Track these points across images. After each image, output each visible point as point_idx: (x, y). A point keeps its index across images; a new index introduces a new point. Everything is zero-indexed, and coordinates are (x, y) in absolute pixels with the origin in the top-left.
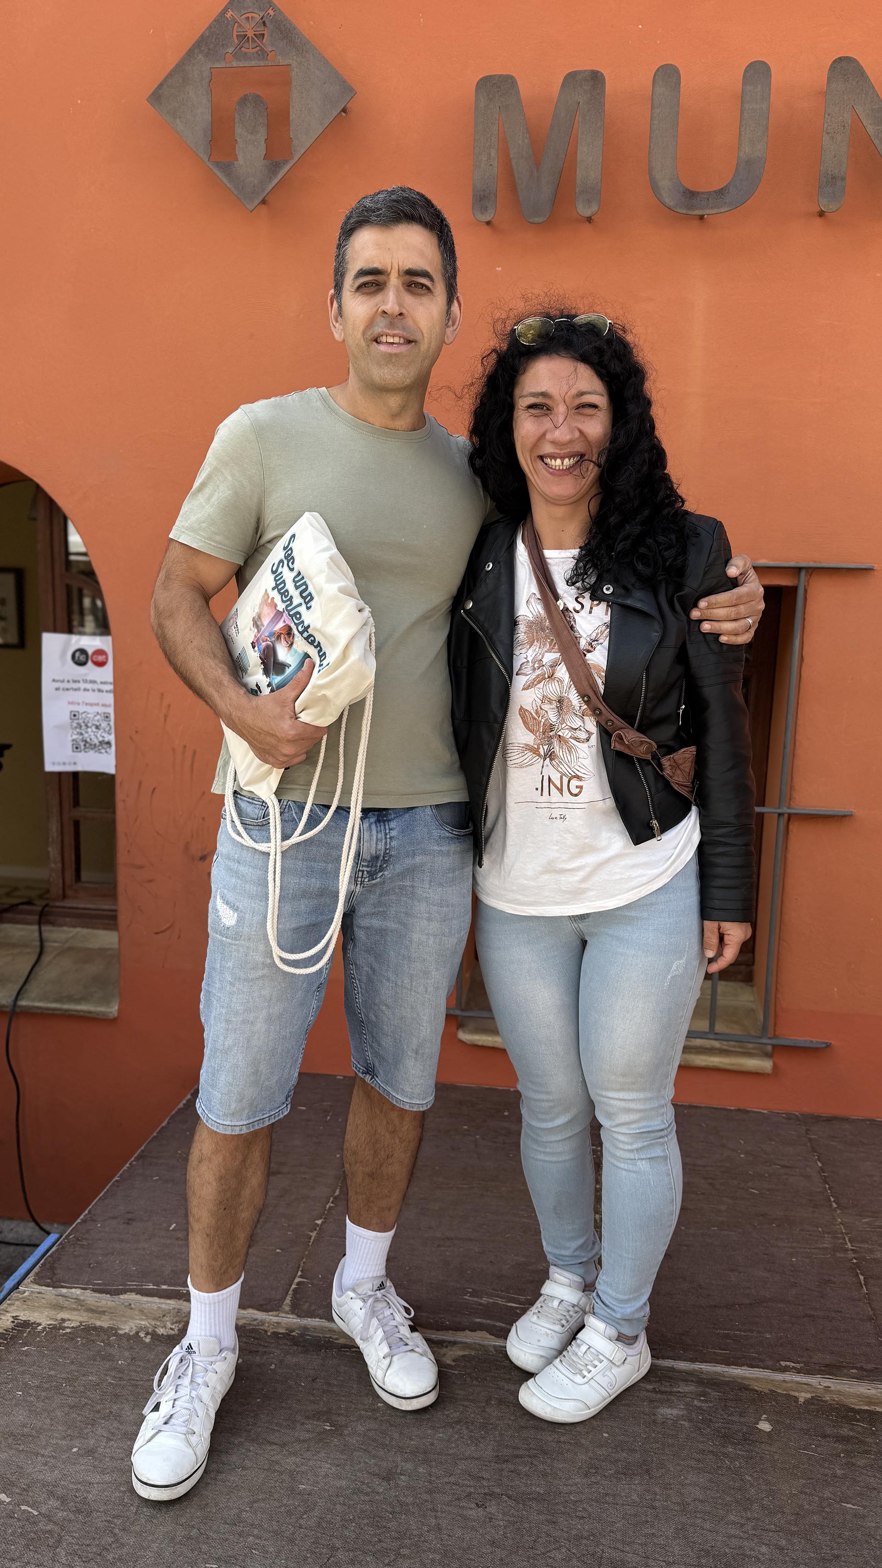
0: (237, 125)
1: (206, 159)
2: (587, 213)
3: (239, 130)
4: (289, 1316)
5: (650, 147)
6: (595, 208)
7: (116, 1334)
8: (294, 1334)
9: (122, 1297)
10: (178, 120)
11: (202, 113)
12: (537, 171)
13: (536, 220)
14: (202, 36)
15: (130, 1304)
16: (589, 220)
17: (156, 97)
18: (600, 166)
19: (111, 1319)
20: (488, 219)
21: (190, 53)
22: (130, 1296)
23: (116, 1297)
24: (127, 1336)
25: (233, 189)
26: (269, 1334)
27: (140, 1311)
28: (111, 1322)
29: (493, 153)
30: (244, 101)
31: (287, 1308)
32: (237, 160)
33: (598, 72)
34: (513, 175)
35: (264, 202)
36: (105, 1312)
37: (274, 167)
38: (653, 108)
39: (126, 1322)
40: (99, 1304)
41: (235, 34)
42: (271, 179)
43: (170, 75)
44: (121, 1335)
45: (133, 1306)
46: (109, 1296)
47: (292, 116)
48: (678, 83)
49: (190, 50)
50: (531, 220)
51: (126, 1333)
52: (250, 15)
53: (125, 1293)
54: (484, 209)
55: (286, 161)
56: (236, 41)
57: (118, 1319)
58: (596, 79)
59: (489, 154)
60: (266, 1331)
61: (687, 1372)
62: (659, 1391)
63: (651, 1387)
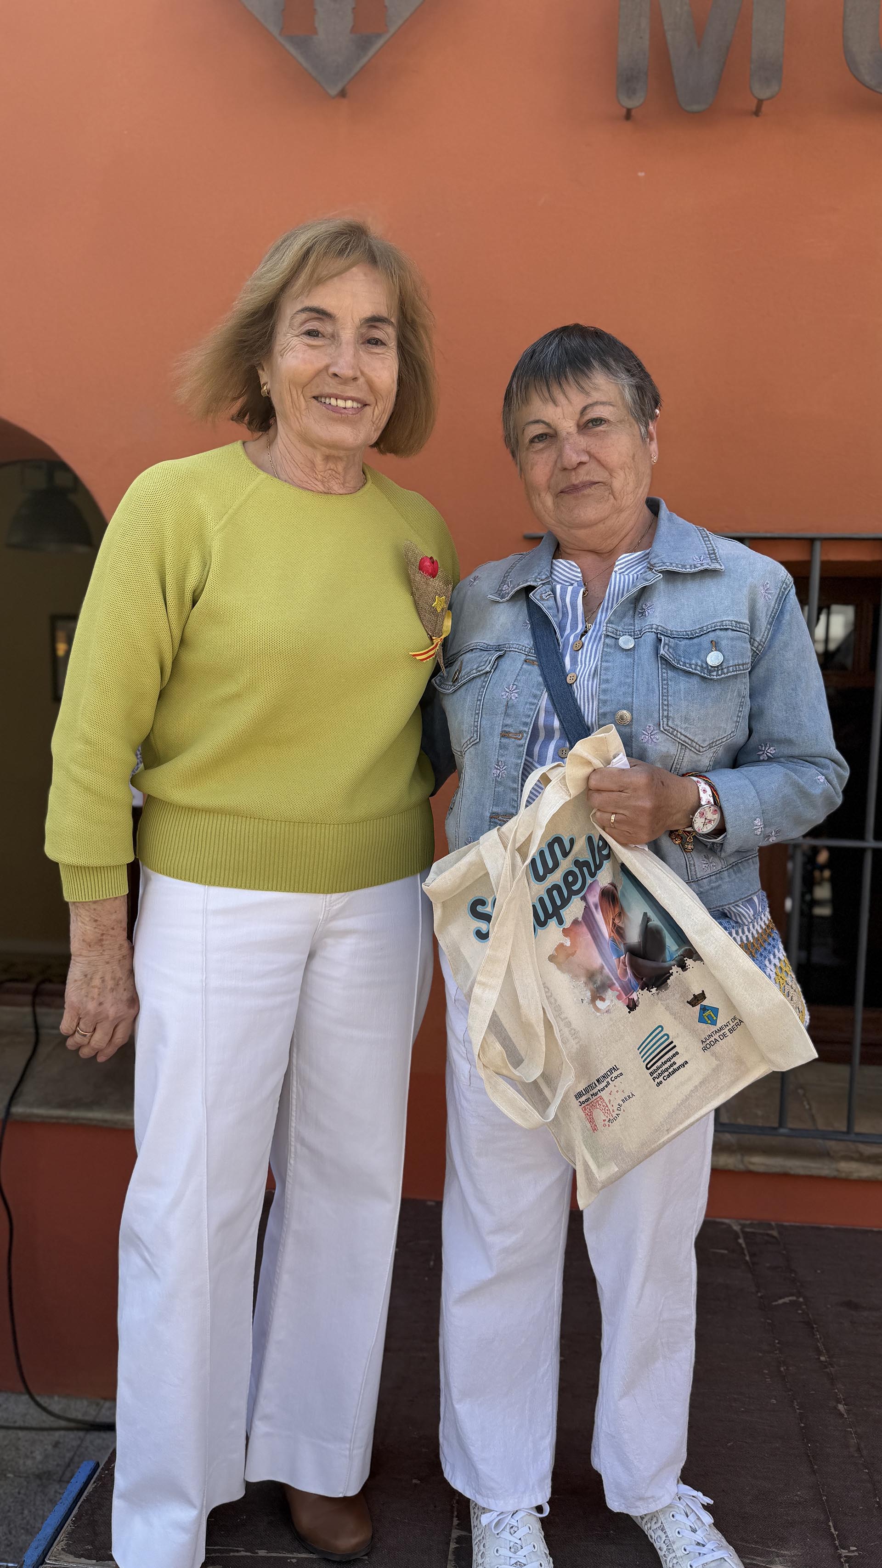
1: (275, 33)
5: (845, 12)
6: (773, 89)
12: (699, 47)
13: (695, 108)
18: (780, 37)
20: (635, 104)
25: (310, 69)
29: (643, 23)
32: (316, 33)
34: (668, 52)
37: (363, 43)
42: (358, 58)
50: (688, 108)
54: (631, 92)
55: (379, 36)
59: (639, 24)
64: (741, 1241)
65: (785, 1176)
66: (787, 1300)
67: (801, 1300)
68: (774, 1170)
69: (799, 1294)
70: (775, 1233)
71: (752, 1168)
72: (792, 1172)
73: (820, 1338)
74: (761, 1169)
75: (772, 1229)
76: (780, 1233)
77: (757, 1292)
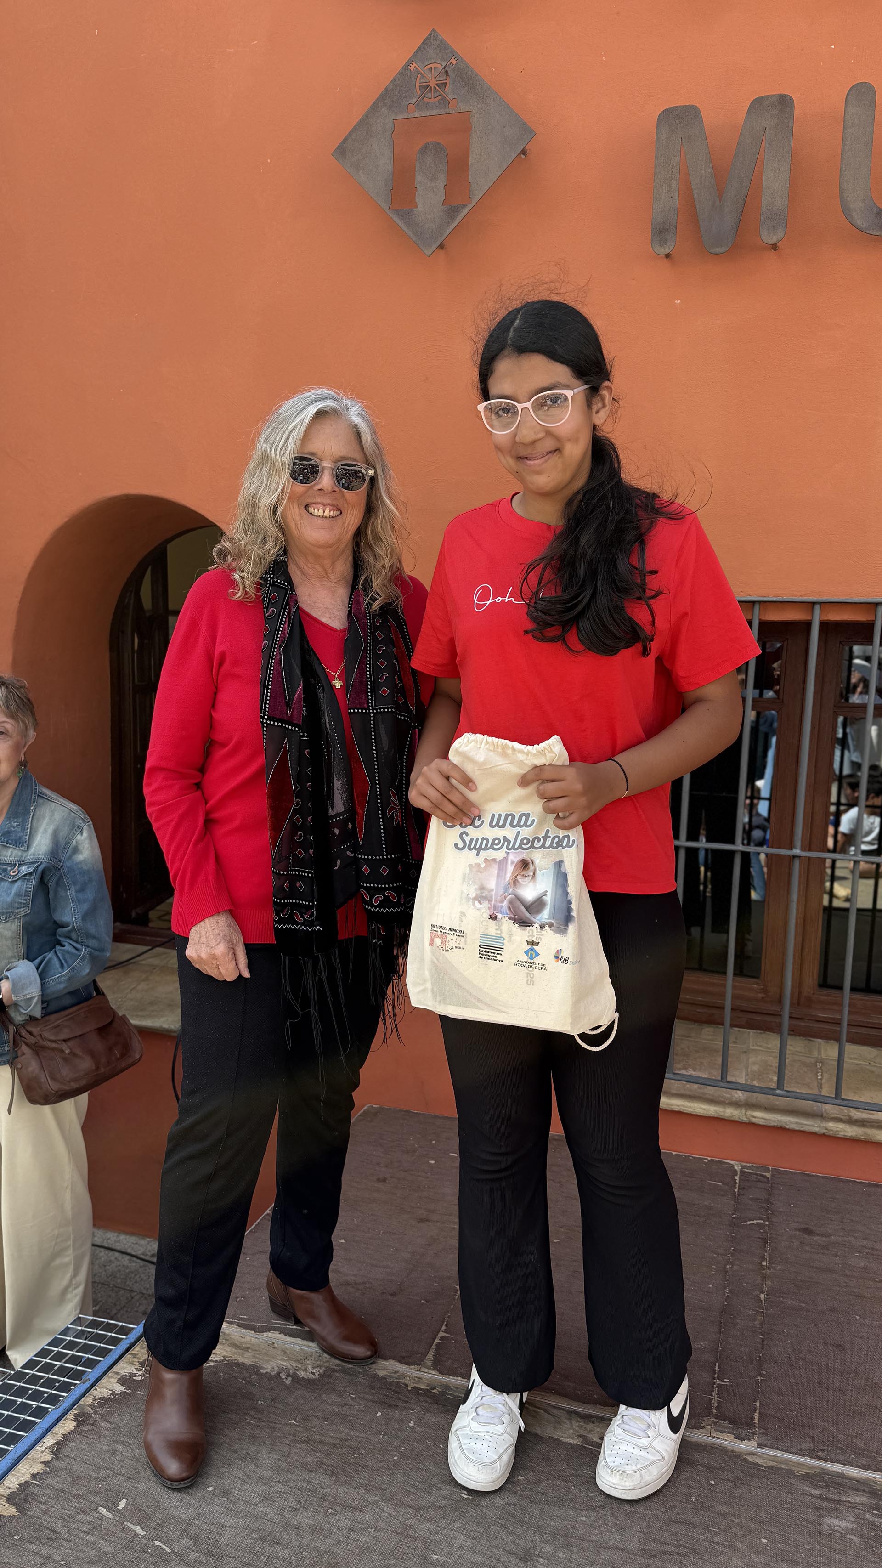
0: (417, 174)
1: (386, 208)
2: (772, 240)
3: (419, 178)
4: (431, 1372)
5: (841, 168)
6: (780, 234)
7: (257, 1373)
8: (434, 1391)
9: (265, 1334)
10: (361, 171)
11: (385, 163)
12: (720, 201)
13: (718, 250)
14: (386, 89)
15: (273, 1343)
16: (774, 247)
17: (341, 151)
18: (787, 192)
19: (254, 1357)
20: (667, 251)
21: (374, 108)
22: (274, 1335)
23: (260, 1334)
24: (269, 1377)
25: (412, 235)
26: (409, 1388)
27: (283, 1351)
28: (254, 1360)
29: (674, 184)
30: (424, 149)
31: (430, 1363)
32: (417, 207)
33: (786, 95)
34: (694, 206)
35: (441, 247)
36: (248, 1348)
37: (452, 211)
38: (845, 127)
39: (268, 1361)
40: (243, 1340)
41: (418, 85)
42: (449, 224)
43: (355, 129)
44: (262, 1374)
45: (276, 1345)
46: (253, 1332)
47: (471, 160)
48: (873, 101)
49: (374, 103)
50: (712, 251)
51: (267, 1372)
52: (433, 66)
53: (269, 1331)
54: (663, 242)
55: (465, 206)
56: (419, 92)
57: (261, 1357)
58: (784, 102)
59: (670, 186)
60: (407, 1386)
61: (858, 1481)
62: (827, 1498)
63: (817, 1492)
64: (737, 1178)
65: (781, 1129)
66: (755, 1222)
67: (767, 1223)
68: (772, 1124)
69: (768, 1219)
70: (768, 1175)
71: (754, 1120)
72: (787, 1127)
73: (769, 1250)
74: (762, 1122)
75: (767, 1170)
76: (772, 1176)
77: (733, 1214)
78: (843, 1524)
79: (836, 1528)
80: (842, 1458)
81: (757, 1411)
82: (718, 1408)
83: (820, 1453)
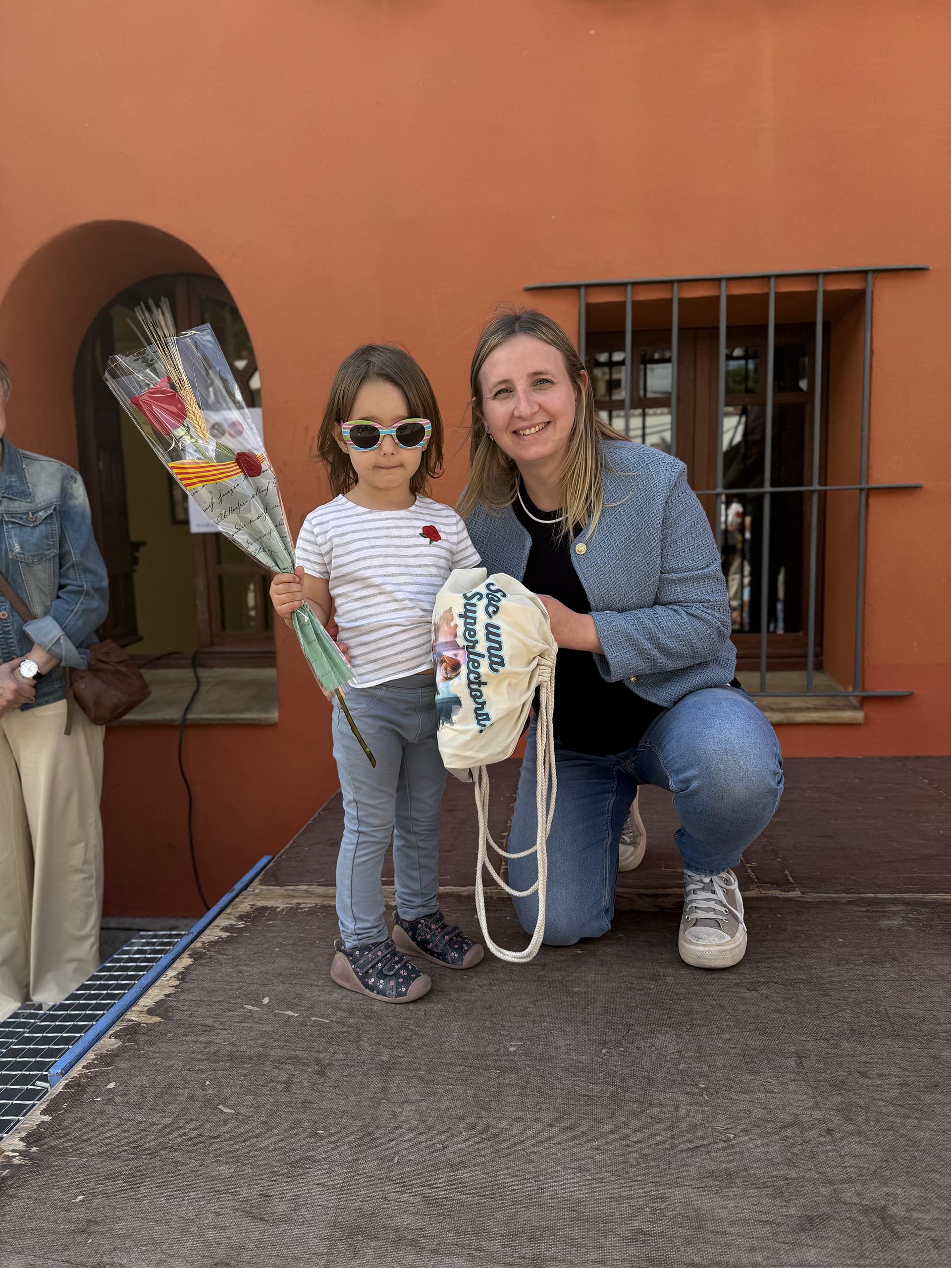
40: (328, 893)
62: (873, 911)
63: (864, 909)
78: (896, 923)
79: (891, 925)
80: (870, 890)
81: (789, 875)
82: (757, 878)
83: (852, 891)
